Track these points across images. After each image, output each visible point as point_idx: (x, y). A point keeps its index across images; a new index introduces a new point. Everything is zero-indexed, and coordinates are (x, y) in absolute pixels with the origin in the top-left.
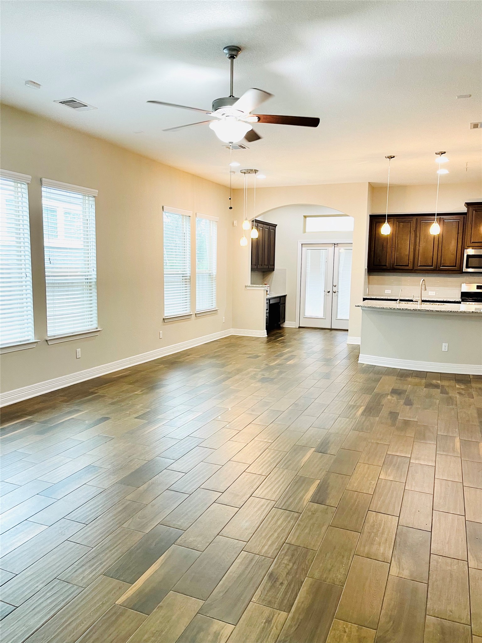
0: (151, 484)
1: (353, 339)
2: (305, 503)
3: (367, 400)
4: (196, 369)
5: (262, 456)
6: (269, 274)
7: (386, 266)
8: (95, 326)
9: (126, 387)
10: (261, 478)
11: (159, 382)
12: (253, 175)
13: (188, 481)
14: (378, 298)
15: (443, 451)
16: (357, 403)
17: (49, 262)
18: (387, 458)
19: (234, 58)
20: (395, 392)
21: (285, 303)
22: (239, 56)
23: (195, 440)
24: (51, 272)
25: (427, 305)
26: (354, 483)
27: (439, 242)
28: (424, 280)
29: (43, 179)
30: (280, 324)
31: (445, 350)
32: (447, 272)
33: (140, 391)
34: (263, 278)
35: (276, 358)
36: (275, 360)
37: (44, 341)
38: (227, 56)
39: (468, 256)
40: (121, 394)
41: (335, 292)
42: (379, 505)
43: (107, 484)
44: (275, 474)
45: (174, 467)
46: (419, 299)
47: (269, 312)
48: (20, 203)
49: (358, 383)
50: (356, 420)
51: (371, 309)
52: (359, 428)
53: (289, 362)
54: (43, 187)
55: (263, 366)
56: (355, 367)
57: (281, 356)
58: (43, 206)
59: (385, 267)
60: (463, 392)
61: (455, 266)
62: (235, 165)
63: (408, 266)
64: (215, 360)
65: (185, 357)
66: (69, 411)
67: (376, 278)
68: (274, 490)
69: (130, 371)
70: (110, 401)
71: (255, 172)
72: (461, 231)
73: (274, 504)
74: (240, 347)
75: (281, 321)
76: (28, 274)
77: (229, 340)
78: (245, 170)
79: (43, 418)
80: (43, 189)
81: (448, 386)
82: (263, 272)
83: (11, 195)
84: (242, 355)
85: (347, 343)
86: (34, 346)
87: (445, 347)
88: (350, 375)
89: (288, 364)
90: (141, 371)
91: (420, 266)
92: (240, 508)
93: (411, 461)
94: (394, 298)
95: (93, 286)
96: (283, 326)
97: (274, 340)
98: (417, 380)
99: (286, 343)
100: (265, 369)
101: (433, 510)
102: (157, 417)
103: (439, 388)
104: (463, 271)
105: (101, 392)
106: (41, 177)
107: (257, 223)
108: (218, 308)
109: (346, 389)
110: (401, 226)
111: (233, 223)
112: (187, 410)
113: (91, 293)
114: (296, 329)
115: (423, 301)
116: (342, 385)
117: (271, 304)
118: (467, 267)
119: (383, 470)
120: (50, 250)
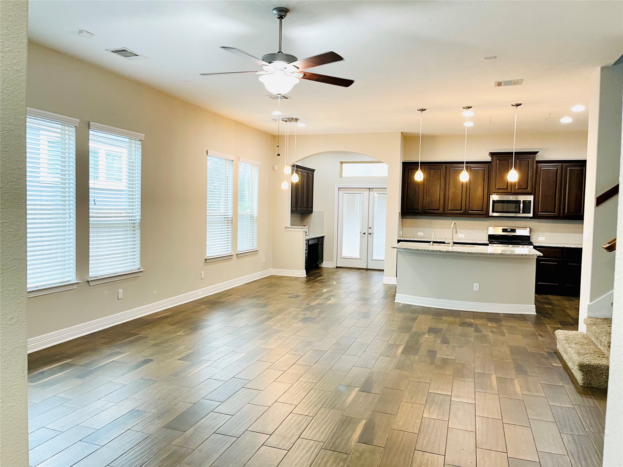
0: (197, 428)
1: (389, 279)
2: (353, 444)
3: (406, 339)
4: (238, 309)
5: (308, 397)
6: (308, 216)
7: (418, 209)
8: (138, 266)
9: (170, 328)
10: (308, 419)
11: (201, 322)
12: (293, 123)
13: (235, 424)
14: (411, 239)
15: (482, 388)
16: (396, 342)
17: (94, 203)
18: (429, 396)
19: (283, 18)
20: (431, 330)
21: (323, 244)
22: (286, 17)
23: (240, 381)
24: (95, 213)
25: (458, 247)
26: (399, 422)
27: (467, 188)
28: (455, 223)
29: (91, 123)
30: (318, 264)
31: (476, 290)
32: (475, 216)
33: (183, 331)
34: (302, 220)
35: (316, 297)
36: (315, 300)
37: (85, 282)
38: (276, 16)
39: (493, 201)
40: (164, 335)
41: (370, 234)
42: (425, 444)
43: (151, 429)
44: (321, 415)
45: (221, 409)
46: (451, 241)
47: (308, 253)
48: (67, 145)
49: (396, 322)
50: (396, 359)
51: (407, 251)
52: (400, 366)
53: (329, 301)
54: (91, 130)
55: (304, 306)
56: (392, 306)
57: (321, 296)
58: (90, 148)
59: (417, 211)
60: (495, 330)
61: (482, 211)
62: (277, 113)
63: (439, 210)
64: (256, 300)
65: (226, 297)
66: (110, 353)
67: (409, 221)
68: (321, 431)
69: (171, 312)
70: (152, 342)
71: (296, 120)
72: (486, 179)
73: (322, 445)
74: (280, 286)
75: (319, 261)
76: (72, 215)
77: (269, 280)
78: (286, 118)
79: (85, 361)
80: (91, 132)
81: (481, 325)
82: (302, 214)
83: (58, 137)
84: (283, 295)
85: (383, 283)
86: (75, 287)
87: (476, 286)
88: (388, 314)
89: (328, 304)
90: (183, 312)
91: (450, 210)
92: (289, 451)
93: (452, 399)
94: (426, 240)
95: (137, 227)
96: (321, 266)
97: (313, 279)
98: (451, 319)
99: (324, 283)
100: (306, 309)
101: (476, 447)
102: (202, 358)
103: (473, 326)
104: (490, 215)
105: (142, 334)
106: (89, 121)
107: (297, 168)
108: (259, 249)
109: (385, 328)
110: (432, 173)
111: (274, 167)
112: (230, 351)
113: (134, 234)
114: (333, 269)
115: (455, 243)
116: (381, 324)
117: (310, 245)
118: (493, 212)
119: (426, 409)
120: (95, 191)
